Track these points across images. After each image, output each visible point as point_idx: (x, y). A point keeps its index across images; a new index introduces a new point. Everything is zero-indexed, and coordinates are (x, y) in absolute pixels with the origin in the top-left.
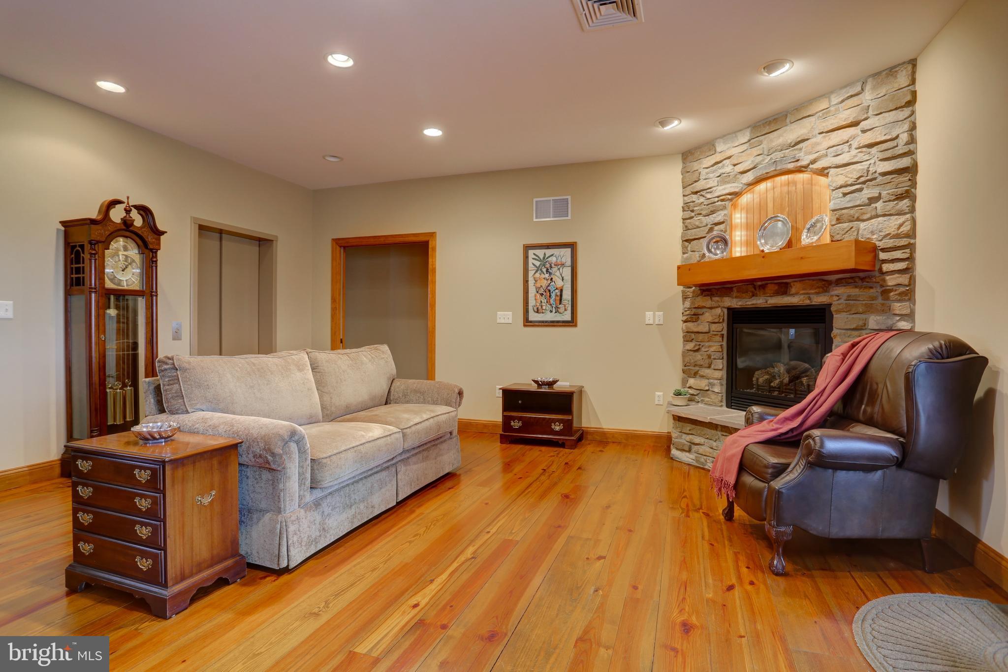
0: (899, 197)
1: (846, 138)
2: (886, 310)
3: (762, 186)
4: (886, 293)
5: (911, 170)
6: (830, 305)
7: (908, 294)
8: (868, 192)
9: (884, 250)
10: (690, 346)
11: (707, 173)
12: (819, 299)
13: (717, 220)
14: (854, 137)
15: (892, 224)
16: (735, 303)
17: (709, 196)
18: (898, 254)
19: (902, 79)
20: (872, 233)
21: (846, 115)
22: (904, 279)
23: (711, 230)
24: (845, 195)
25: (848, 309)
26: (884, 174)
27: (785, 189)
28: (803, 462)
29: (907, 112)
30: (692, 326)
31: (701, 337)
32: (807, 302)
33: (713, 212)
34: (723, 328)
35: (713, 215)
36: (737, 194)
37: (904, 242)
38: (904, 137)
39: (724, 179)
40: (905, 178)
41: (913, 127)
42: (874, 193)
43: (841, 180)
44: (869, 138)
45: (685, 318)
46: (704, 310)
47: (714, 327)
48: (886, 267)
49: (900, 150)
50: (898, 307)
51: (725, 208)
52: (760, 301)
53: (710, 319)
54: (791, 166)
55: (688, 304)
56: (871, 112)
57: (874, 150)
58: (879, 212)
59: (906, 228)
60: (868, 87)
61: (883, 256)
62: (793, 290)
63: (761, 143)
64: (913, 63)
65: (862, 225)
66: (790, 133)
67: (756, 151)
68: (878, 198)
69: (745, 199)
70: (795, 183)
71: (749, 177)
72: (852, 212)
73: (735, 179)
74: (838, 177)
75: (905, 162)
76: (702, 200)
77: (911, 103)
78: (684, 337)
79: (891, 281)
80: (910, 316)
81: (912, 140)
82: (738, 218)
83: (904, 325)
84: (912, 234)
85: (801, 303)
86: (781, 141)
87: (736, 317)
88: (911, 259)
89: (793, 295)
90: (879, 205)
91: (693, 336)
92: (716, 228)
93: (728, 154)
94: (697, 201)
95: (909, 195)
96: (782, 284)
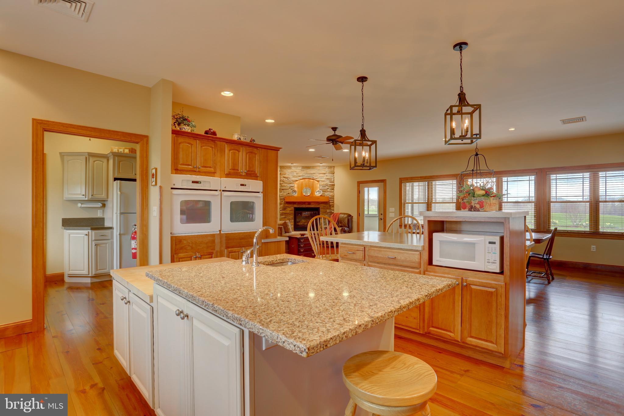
0: (332, 189)
1: (323, 176)
2: (330, 209)
3: (302, 180)
4: (330, 206)
5: (334, 185)
6: (319, 208)
7: (333, 206)
8: (327, 187)
9: (330, 198)
10: (283, 216)
11: (289, 174)
12: (318, 206)
13: (292, 186)
14: (324, 176)
15: (331, 194)
16: (296, 206)
17: (289, 179)
18: (332, 199)
19: (332, 169)
20: (328, 195)
21: (323, 172)
22: (333, 204)
23: (290, 188)
24: (323, 187)
25: (324, 209)
26: (330, 185)
27: (308, 182)
28: (343, 232)
29: (333, 175)
30: (283, 211)
31: (286, 214)
32: (315, 207)
33: (290, 184)
34: (293, 212)
35: (291, 184)
36: (297, 181)
37: (333, 197)
38: (333, 179)
39: (294, 176)
40: (333, 186)
41: (334, 178)
42: (328, 188)
43: (322, 184)
44: (327, 177)
45: (281, 209)
46: (287, 207)
47: (291, 212)
48: (330, 201)
49: (332, 181)
50: (332, 208)
51: (293, 183)
52: (304, 206)
53: (290, 210)
54: (312, 178)
55: (282, 206)
56: (327, 173)
57: (328, 180)
58: (329, 191)
59: (333, 195)
60: (327, 168)
61: (330, 199)
62: (312, 204)
63: (304, 171)
64: (334, 167)
65: (326, 193)
66: (312, 171)
67: (303, 172)
68: (328, 189)
69: (297, 182)
70: (310, 181)
71: (301, 178)
72: (324, 190)
73: (296, 177)
74: (322, 183)
75: (333, 184)
76: (287, 180)
77: (334, 174)
78: (280, 215)
79: (331, 204)
80: (333, 210)
81: (334, 180)
82: (296, 186)
83: (333, 211)
84: (334, 196)
85: (314, 207)
86: (310, 172)
87: (296, 209)
88: (334, 200)
89: (312, 205)
90: (329, 190)
91: (284, 214)
92: (291, 188)
93: (296, 171)
94: (285, 180)
95: (333, 189)
96: (309, 203)
